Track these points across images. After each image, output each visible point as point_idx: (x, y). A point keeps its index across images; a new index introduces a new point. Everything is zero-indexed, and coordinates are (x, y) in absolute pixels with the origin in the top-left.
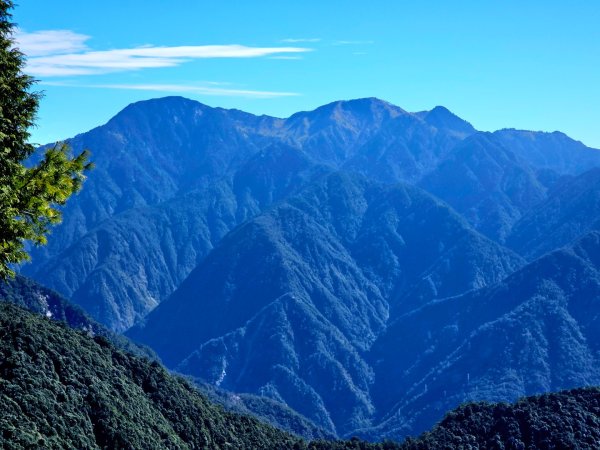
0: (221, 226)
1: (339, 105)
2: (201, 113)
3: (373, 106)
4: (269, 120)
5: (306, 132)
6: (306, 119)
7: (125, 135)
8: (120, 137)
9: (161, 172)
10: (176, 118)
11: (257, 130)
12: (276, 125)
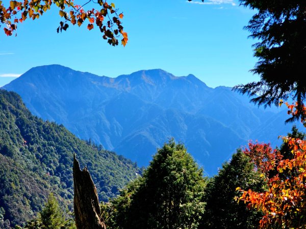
0: (104, 134)
1: (144, 72)
2: (72, 74)
3: (160, 73)
4: (107, 79)
5: (129, 85)
6: (127, 79)
7: (35, 84)
8: (33, 85)
9: (57, 104)
10: (59, 76)
11: (102, 84)
12: (112, 81)
